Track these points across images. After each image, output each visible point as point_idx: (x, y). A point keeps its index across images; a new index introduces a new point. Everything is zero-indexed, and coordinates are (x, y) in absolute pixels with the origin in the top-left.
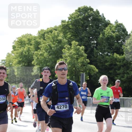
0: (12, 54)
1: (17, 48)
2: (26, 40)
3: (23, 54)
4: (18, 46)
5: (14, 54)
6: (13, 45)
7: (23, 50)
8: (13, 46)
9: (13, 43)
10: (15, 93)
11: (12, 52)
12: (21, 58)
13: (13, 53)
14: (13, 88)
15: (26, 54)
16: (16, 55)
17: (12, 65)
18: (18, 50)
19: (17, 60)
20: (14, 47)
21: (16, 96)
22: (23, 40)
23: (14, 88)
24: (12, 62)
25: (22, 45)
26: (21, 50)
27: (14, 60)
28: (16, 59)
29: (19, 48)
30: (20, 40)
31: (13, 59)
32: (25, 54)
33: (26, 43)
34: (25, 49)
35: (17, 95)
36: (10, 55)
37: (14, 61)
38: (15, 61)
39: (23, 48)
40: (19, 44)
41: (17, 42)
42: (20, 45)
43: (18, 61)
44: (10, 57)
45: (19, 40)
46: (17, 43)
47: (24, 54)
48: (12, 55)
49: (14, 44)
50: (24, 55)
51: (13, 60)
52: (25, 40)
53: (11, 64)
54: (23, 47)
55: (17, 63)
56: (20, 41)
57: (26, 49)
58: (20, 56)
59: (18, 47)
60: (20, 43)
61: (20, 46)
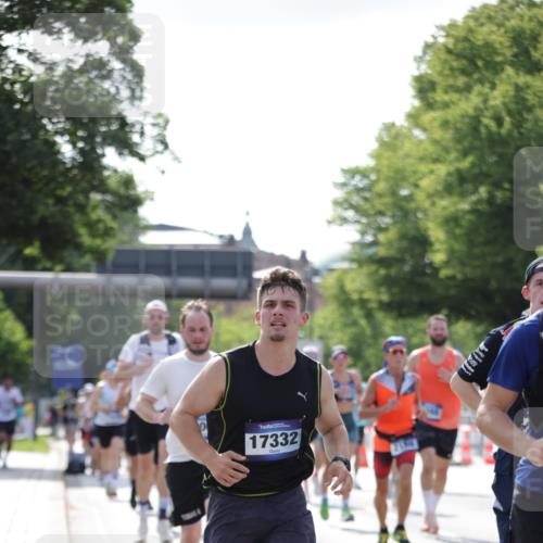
0: (410, 130)
2: (499, 38)
3: (483, 130)
4: (451, 81)
5: (424, 130)
6: (417, 73)
7: (485, 101)
8: (419, 79)
9: (419, 60)
10: (403, 379)
11: (413, 117)
12: (465, 154)
13: (417, 125)
14: (391, 350)
15: (504, 131)
16: (438, 134)
17: (410, 198)
18: (446, 105)
19: (442, 170)
20: (424, 87)
22: (480, 43)
23: (395, 352)
24: (412, 180)
25: (476, 76)
26: (467, 105)
27: (423, 168)
28: (436, 161)
29: (458, 90)
30: (466, 39)
31: (422, 159)
32: (493, 125)
33: (499, 59)
34: (496, 93)
35: (412, 388)
36: (397, 136)
37: (424, 175)
38: (433, 177)
39: (486, 89)
40: (455, 64)
41: (444, 56)
42: (464, 72)
43: (449, 174)
44: (401, 153)
45: (457, 40)
46: (446, 61)
47: (487, 127)
48: (409, 136)
49: (424, 68)
50: (490, 133)
51: (415, 172)
52: (493, 37)
53: (404, 192)
54: (481, 81)
55: (440, 188)
56: (460, 46)
57: (499, 96)
58: (466, 143)
59: (449, 89)
60: (465, 62)
61: (461, 81)
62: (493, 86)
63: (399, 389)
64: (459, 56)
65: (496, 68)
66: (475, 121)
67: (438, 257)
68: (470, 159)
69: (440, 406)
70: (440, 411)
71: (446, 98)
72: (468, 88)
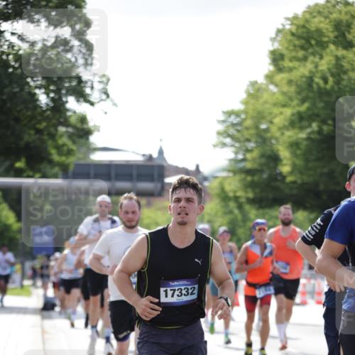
0: (267, 85)
1: (287, 63)
2: (325, 26)
3: (315, 86)
4: (294, 54)
5: (276, 85)
6: (272, 49)
7: (316, 66)
8: (273, 53)
9: (273, 40)
11: (269, 77)
12: (303, 101)
13: (272, 83)
14: (257, 228)
15: (328, 87)
16: (285, 89)
17: (267, 130)
18: (291, 70)
19: (288, 112)
20: (276, 58)
21: (266, 257)
22: (313, 29)
23: (260, 230)
24: (268, 118)
25: (310, 50)
26: (304, 70)
27: (276, 111)
28: (284, 106)
29: (299, 60)
30: (304, 27)
31: (275, 105)
32: (321, 83)
33: (325, 39)
34: (323, 62)
36: (259, 90)
37: (276, 116)
38: (282, 117)
39: (317, 59)
40: (297, 43)
41: (289, 37)
42: (302, 48)
43: (293, 115)
44: (261, 101)
45: (298, 27)
46: (290, 41)
47: (317, 84)
48: (267, 90)
49: (276, 45)
50: (319, 88)
51: (270, 113)
52: (322, 25)
53: (263, 126)
54: (314, 54)
55: (286, 123)
56: (300, 31)
57: (325, 64)
58: (304, 94)
59: (293, 59)
60: (303, 41)
61: (301, 54)
62: (321, 57)
63: (262, 254)
64: (299, 37)
65: (323, 45)
66: (310, 80)
67: (285, 169)
68: (306, 105)
69: (288, 264)
70: (288, 267)
71: (291, 65)
72: (305, 59)
